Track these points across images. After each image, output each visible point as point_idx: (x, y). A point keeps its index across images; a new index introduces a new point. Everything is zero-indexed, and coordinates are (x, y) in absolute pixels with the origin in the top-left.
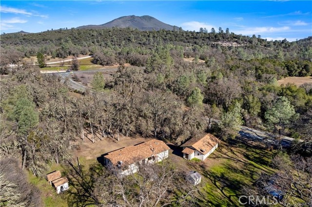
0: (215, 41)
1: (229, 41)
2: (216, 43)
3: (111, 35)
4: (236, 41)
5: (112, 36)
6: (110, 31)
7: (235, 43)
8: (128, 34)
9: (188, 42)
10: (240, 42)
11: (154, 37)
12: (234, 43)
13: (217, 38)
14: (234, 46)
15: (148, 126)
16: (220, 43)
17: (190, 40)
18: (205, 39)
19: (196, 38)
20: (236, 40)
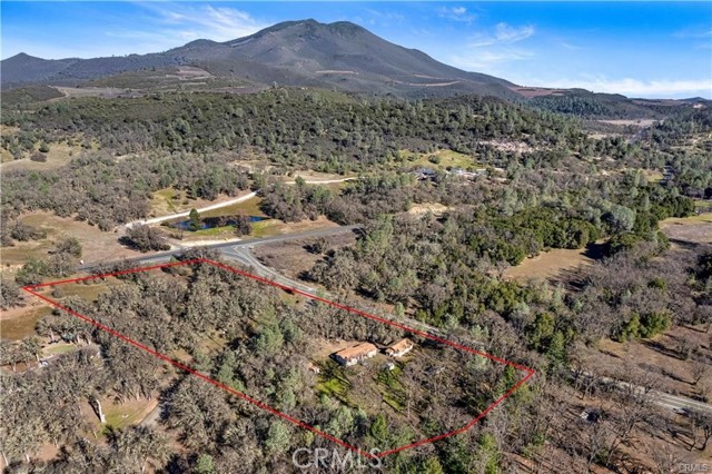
0: (485, 139)
1: (512, 140)
2: (486, 143)
3: (274, 115)
4: (526, 141)
5: (276, 120)
6: (271, 106)
7: (524, 144)
8: (309, 114)
9: (433, 139)
10: (534, 141)
11: (364, 123)
12: (521, 145)
13: (489, 133)
14: (520, 151)
15: (363, 333)
16: (493, 143)
17: (436, 135)
18: (466, 132)
19: (448, 130)
20: (527, 136)
